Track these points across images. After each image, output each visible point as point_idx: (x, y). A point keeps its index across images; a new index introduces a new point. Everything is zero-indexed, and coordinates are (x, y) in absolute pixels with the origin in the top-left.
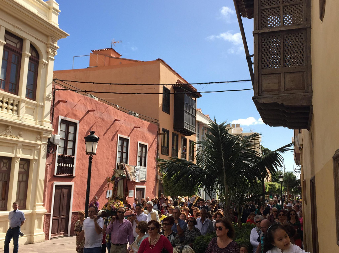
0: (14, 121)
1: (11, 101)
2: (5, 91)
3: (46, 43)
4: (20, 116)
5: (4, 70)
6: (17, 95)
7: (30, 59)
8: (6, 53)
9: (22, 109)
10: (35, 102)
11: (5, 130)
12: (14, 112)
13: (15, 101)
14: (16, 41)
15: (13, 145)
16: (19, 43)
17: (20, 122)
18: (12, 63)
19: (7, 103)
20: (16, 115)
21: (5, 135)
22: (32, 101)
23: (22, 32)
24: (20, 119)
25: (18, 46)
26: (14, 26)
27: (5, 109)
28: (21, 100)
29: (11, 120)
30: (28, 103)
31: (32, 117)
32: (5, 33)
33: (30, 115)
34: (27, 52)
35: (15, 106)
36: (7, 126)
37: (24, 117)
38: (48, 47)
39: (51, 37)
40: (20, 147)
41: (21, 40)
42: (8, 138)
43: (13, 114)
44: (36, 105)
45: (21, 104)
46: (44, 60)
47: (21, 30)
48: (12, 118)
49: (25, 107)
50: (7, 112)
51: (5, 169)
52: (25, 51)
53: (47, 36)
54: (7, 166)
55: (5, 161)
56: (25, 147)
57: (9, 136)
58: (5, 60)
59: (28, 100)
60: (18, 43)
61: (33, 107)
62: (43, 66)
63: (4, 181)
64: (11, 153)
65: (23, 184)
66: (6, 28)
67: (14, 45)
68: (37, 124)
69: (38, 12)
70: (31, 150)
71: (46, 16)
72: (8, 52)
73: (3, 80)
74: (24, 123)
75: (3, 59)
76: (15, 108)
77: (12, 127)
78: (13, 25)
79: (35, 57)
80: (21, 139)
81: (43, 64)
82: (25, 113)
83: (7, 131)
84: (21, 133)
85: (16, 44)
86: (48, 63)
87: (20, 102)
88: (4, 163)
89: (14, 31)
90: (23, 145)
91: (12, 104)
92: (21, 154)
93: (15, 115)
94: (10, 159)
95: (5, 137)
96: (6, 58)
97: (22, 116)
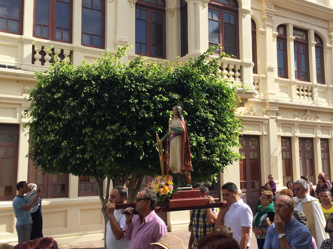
0: (311, 105)
1: (306, 89)
2: (300, 80)
3: (328, 28)
4: (315, 100)
5: (296, 62)
6: (309, 81)
7: (316, 47)
8: (296, 46)
9: (315, 94)
10: (325, 86)
11: (305, 114)
12: (310, 97)
13: (309, 87)
14: (301, 34)
15: (312, 127)
16: (305, 35)
17: (316, 106)
18: (301, 54)
19: (302, 90)
20: (312, 100)
21: (305, 118)
22: (323, 85)
23: (306, 24)
24: (315, 103)
25: (304, 38)
26: (300, 21)
27: (302, 96)
28: (313, 85)
29: (308, 105)
30: (320, 87)
31: (325, 99)
32: (293, 29)
33: (323, 98)
34: (313, 41)
35: (309, 92)
36: (306, 111)
37: (318, 101)
38: (330, 32)
39: (332, 21)
40: (319, 128)
41: (306, 32)
42: (308, 121)
43: (309, 100)
44: (327, 88)
45: (314, 89)
46: (328, 45)
47: (305, 22)
48: (309, 103)
49: (317, 91)
50: (300, 98)
51: (309, 148)
52: (311, 41)
53: (328, 21)
54: (311, 146)
55: (308, 141)
56: (323, 128)
57: (309, 119)
58: (296, 53)
59: (319, 85)
60: (303, 35)
61: (324, 90)
62: (328, 50)
63: (310, 159)
64: (312, 134)
65: (325, 162)
66: (293, 25)
67: (301, 38)
68: (331, 105)
69: (316, 1)
70: (328, 130)
71: (324, 3)
72: (297, 45)
73: (296, 71)
74: (320, 106)
75: (295, 53)
76: (310, 94)
77: (311, 111)
78: (298, 20)
79: (319, 44)
80: (319, 121)
81: (328, 49)
82: (318, 97)
83: (307, 115)
84: (318, 115)
85: (302, 36)
86: (332, 46)
87: (313, 88)
88: (307, 144)
89: (300, 26)
90: (321, 126)
91: (307, 91)
92: (321, 135)
93: (310, 100)
94: (311, 140)
95: (306, 121)
96: (296, 52)
97: (316, 100)
